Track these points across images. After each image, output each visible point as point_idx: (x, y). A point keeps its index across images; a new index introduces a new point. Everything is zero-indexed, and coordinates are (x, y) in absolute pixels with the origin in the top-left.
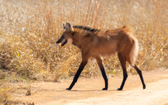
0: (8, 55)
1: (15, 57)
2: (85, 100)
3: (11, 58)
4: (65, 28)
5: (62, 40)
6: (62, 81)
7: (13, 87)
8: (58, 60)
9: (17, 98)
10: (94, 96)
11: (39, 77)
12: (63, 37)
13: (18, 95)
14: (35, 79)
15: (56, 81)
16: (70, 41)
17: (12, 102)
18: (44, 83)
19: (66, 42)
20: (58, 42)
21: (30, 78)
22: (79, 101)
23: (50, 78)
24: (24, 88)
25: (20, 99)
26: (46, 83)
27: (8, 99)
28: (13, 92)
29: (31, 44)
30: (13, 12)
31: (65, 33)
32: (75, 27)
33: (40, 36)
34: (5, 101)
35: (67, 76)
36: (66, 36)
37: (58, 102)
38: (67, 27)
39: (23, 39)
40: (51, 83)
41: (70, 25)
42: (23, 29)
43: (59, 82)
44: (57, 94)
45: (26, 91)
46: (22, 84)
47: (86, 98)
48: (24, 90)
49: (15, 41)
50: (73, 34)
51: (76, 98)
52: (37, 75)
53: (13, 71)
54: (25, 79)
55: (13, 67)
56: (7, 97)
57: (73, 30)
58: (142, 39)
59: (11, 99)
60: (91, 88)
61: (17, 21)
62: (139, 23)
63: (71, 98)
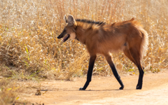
0: (16, 51)
1: (23, 53)
2: (101, 101)
3: (19, 54)
4: (67, 22)
5: (64, 35)
6: (75, 79)
7: (21, 86)
8: (70, 56)
9: (25, 98)
10: (110, 96)
11: (50, 75)
12: (65, 31)
13: (27, 95)
14: (45, 77)
15: (68, 80)
16: (73, 36)
17: (20, 103)
18: (55, 82)
19: (69, 36)
20: (59, 37)
21: (40, 76)
22: (94, 101)
23: (61, 76)
24: (34, 88)
25: (29, 99)
26: (58, 82)
27: (16, 99)
28: (21, 92)
29: (40, 38)
30: (21, 4)
31: (67, 27)
32: (78, 20)
33: (51, 30)
34: (12, 102)
35: (81, 74)
36: (68, 31)
37: (71, 102)
38: (69, 20)
39: (32, 33)
40: (62, 82)
41: (72, 19)
42: (32, 22)
43: (72, 80)
44: (70, 94)
45: (35, 91)
46: (31, 82)
47: (102, 98)
48: (33, 90)
49: (24, 36)
50: (76, 29)
51: (91, 99)
52: (47, 73)
53: (21, 68)
54: (35, 77)
55: (22, 64)
56: (14, 97)
57: (76, 23)
58: (163, 33)
59: (19, 99)
60: (107, 87)
61: (26, 13)
62: (160, 16)
63: (85, 98)
